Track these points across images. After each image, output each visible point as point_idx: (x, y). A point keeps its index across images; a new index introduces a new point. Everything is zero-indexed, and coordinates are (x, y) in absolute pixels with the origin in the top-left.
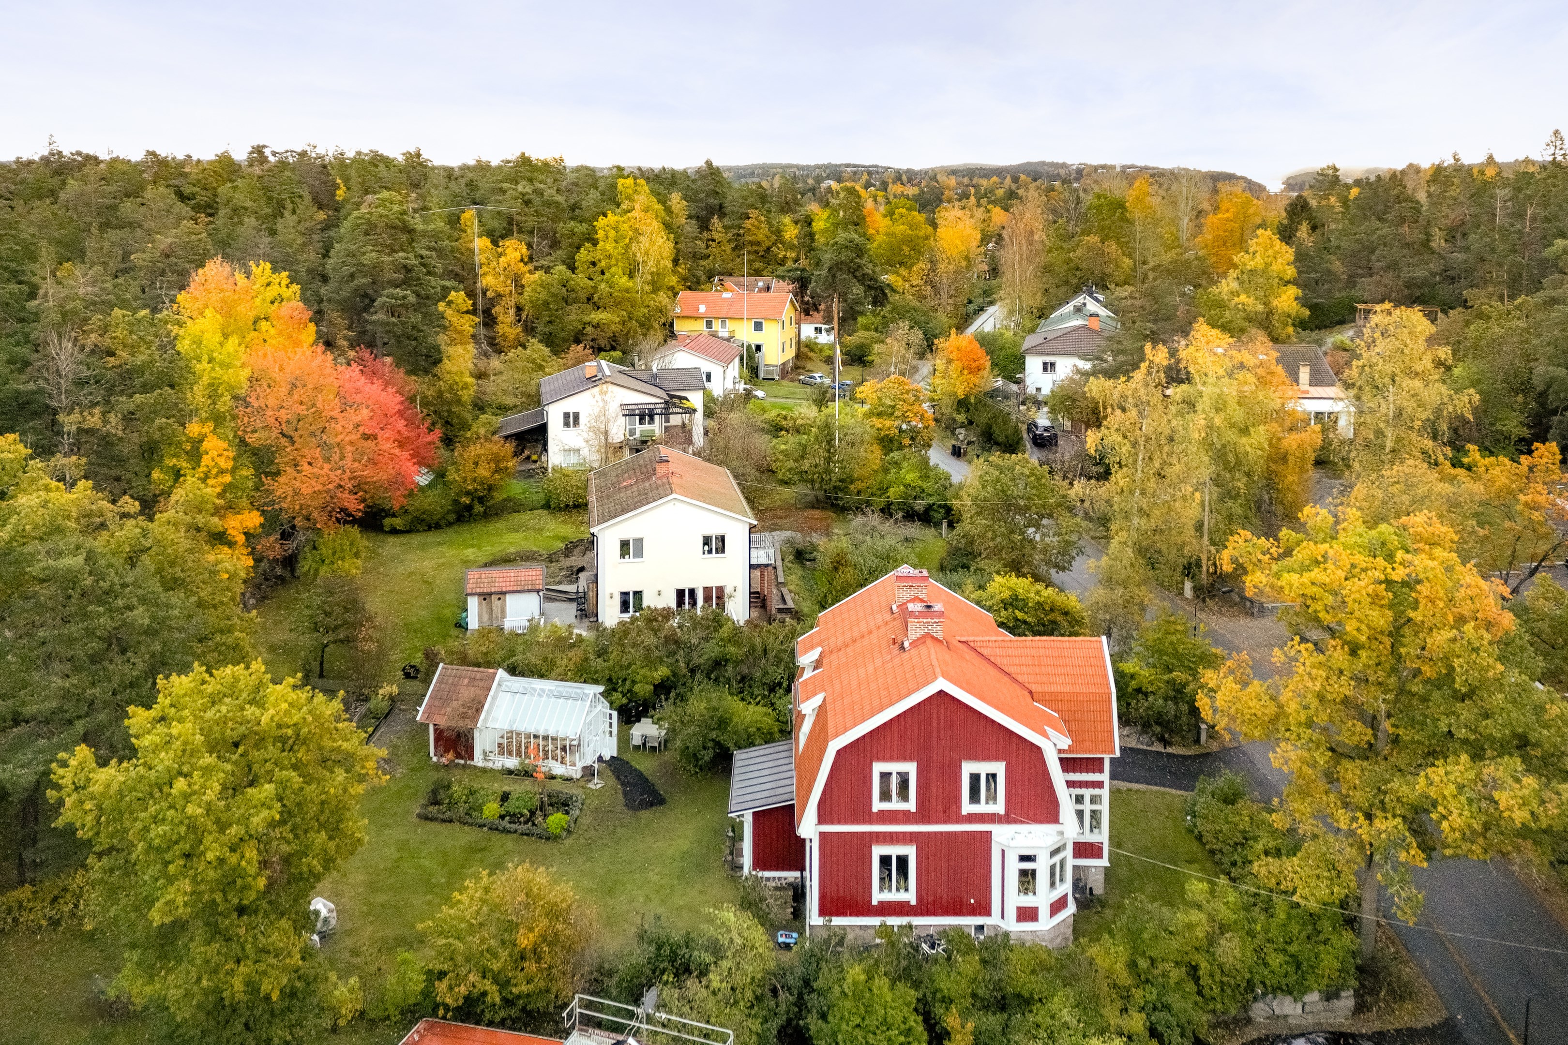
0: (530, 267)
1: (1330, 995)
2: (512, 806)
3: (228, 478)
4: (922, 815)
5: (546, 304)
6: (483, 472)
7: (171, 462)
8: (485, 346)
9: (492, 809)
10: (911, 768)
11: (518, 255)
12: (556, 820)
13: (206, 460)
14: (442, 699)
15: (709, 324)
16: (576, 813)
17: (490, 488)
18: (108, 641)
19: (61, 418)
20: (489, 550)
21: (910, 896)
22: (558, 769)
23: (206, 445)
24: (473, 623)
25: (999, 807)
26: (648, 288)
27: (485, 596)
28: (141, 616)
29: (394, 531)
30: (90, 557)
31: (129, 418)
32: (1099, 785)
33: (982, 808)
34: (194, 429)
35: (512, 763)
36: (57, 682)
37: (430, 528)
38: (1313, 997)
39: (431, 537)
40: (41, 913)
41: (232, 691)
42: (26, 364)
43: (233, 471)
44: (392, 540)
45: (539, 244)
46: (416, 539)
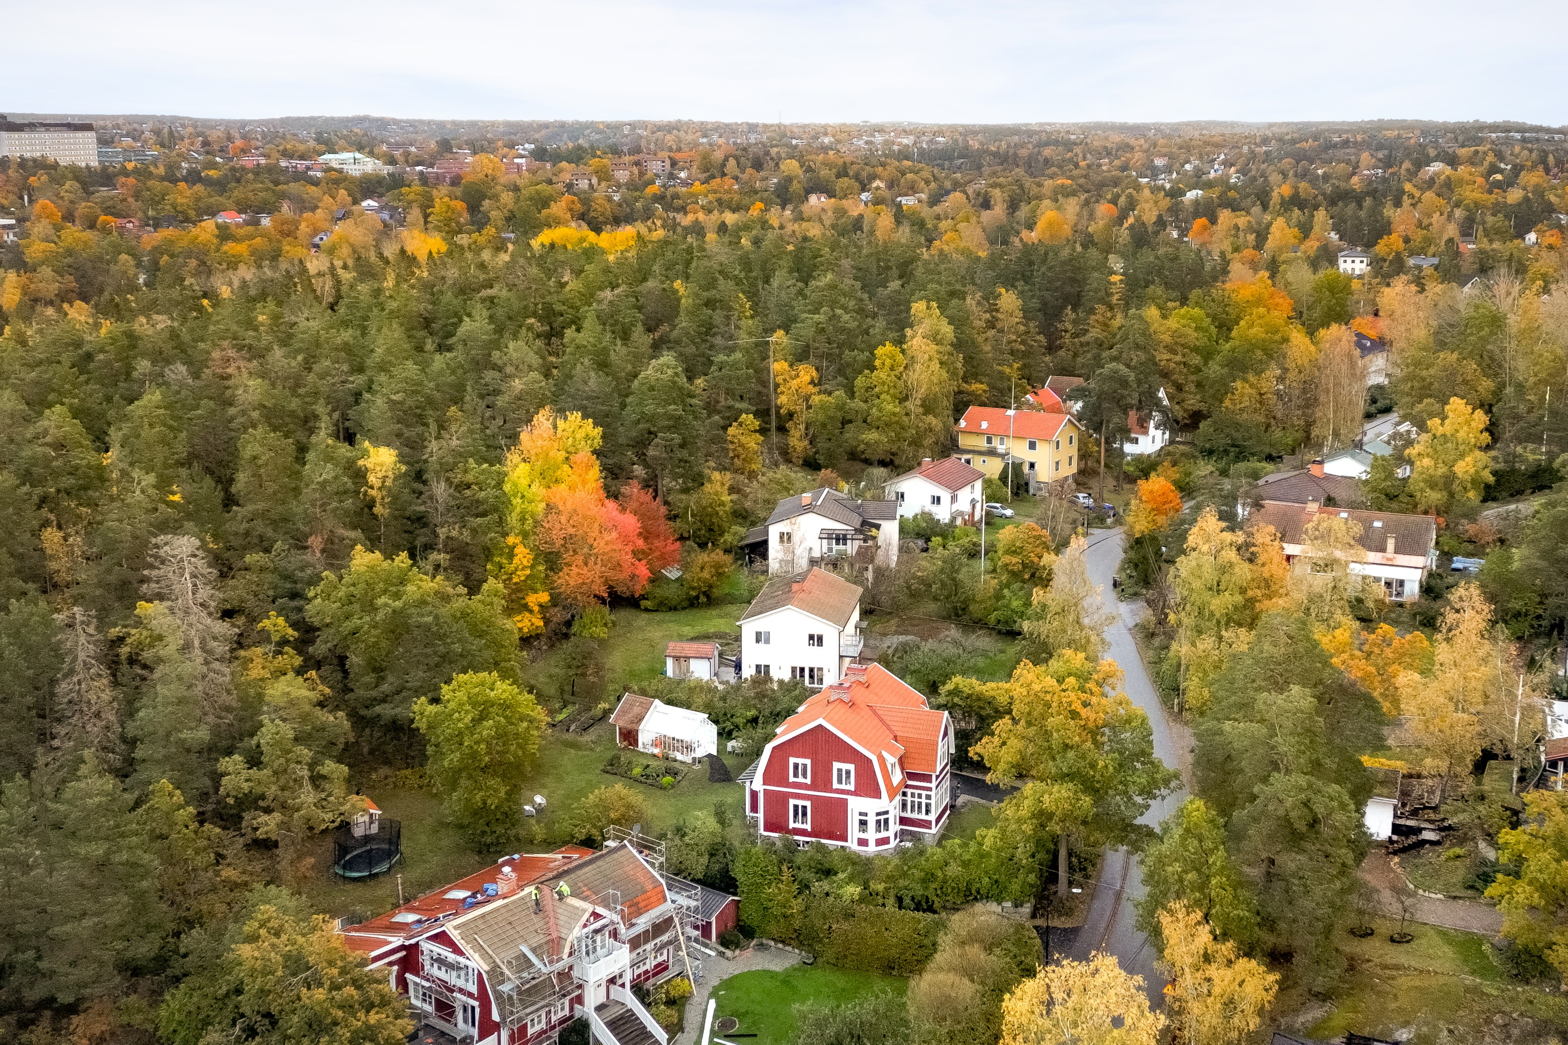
0: (817, 389)
1: (1017, 905)
2: (648, 771)
3: (528, 572)
4: (813, 786)
5: (824, 425)
6: (706, 574)
7: (497, 559)
8: (777, 456)
9: (637, 771)
10: (808, 762)
11: (807, 378)
12: (668, 779)
13: (516, 560)
14: (624, 712)
15: (989, 441)
16: (679, 778)
17: (711, 587)
18: (443, 657)
19: (438, 530)
20: (699, 629)
21: (808, 827)
22: (679, 757)
23: (516, 551)
24: (670, 673)
25: (851, 788)
26: (921, 410)
27: (677, 658)
28: (457, 648)
29: (647, 610)
30: (436, 617)
31: (474, 531)
32: (930, 789)
33: (843, 787)
34: (511, 540)
35: (656, 751)
36: (421, 673)
37: (670, 609)
38: (1008, 904)
39: (669, 616)
40: (414, 781)
41: (483, 684)
42: (421, 493)
43: (532, 567)
44: (645, 616)
45: (828, 368)
46: (658, 616)
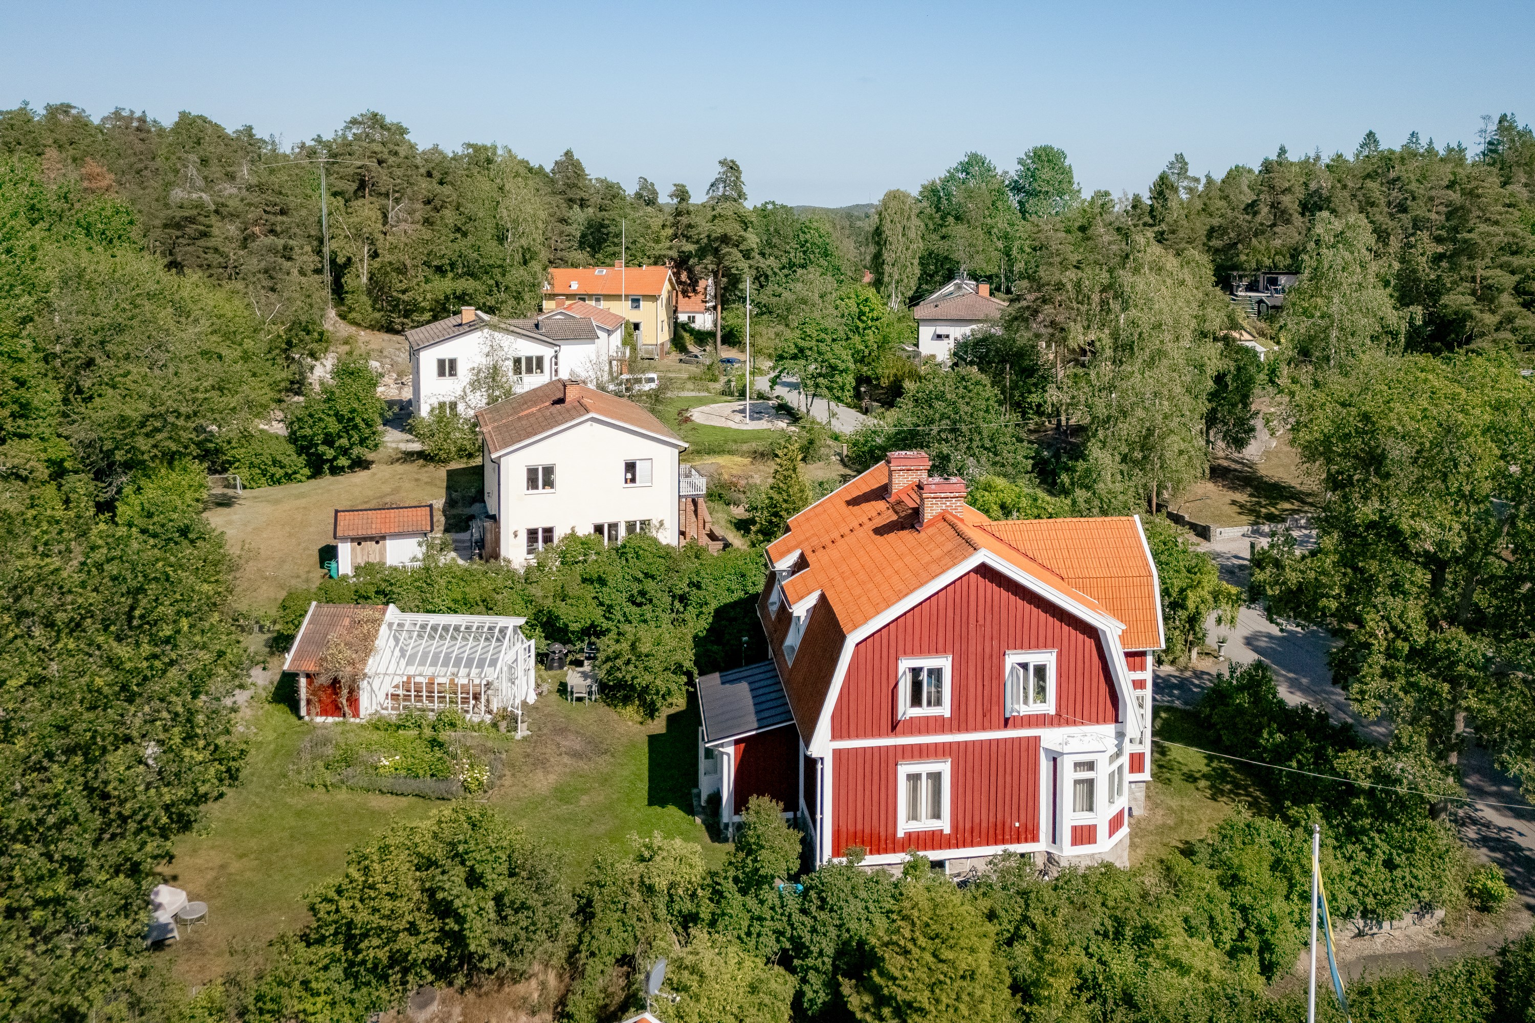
4: (958, 722)
8: (333, 316)
10: (945, 663)
11: (372, 215)
14: (316, 643)
21: (943, 824)
25: (1049, 707)
27: (360, 541)
32: (1142, 684)
33: (1030, 708)
